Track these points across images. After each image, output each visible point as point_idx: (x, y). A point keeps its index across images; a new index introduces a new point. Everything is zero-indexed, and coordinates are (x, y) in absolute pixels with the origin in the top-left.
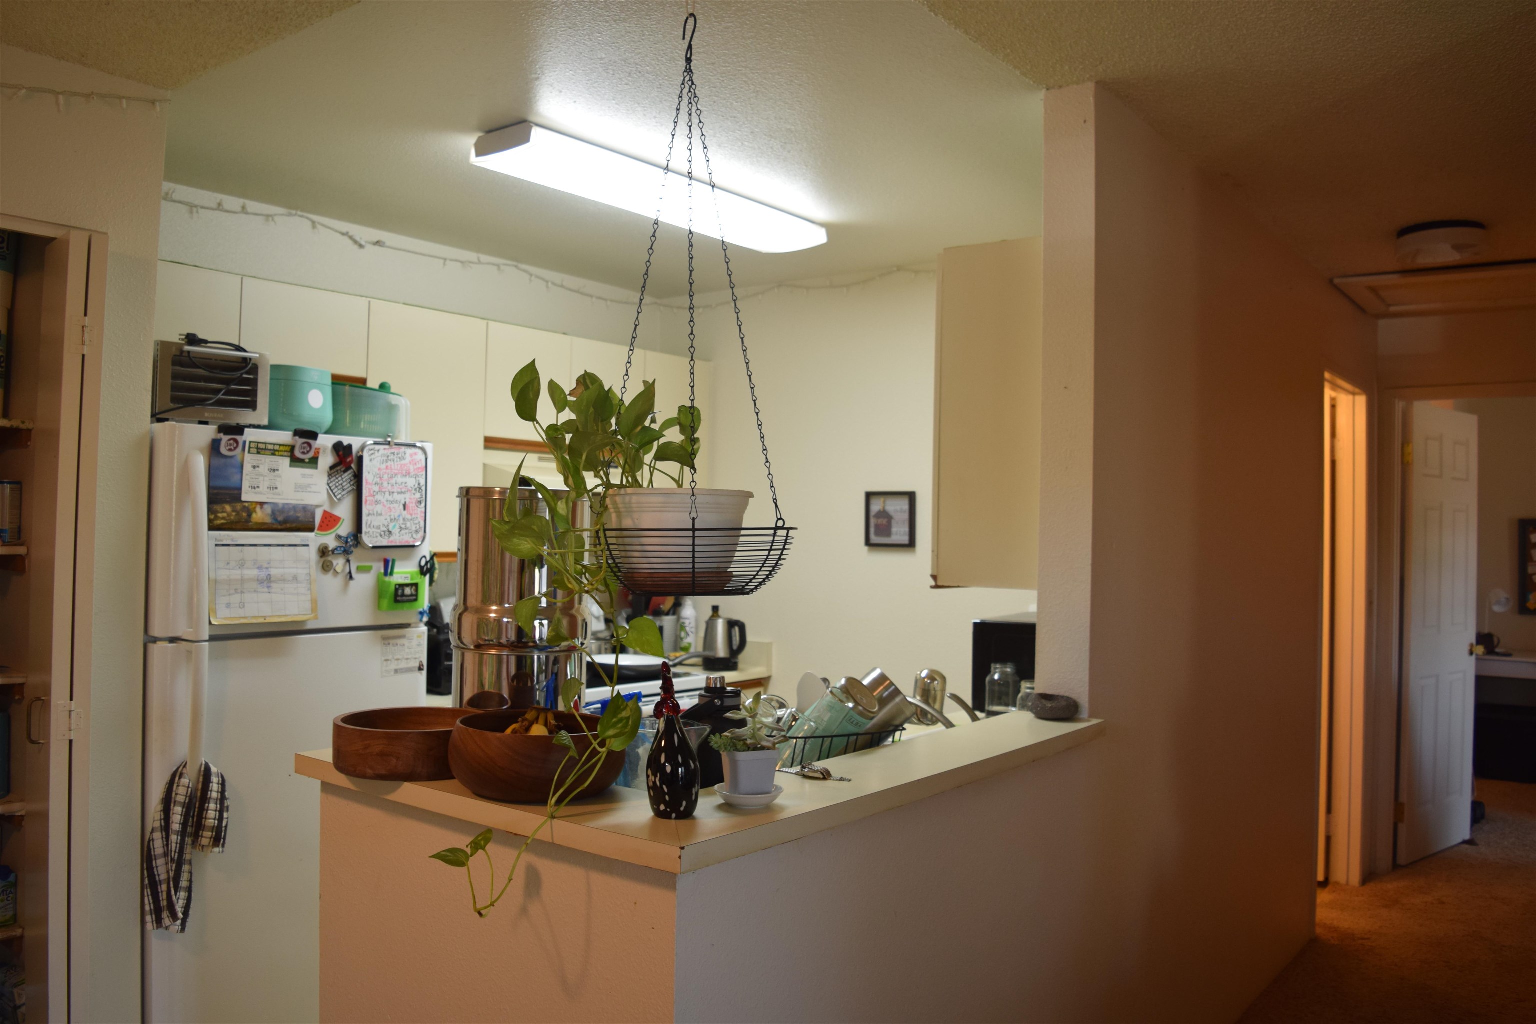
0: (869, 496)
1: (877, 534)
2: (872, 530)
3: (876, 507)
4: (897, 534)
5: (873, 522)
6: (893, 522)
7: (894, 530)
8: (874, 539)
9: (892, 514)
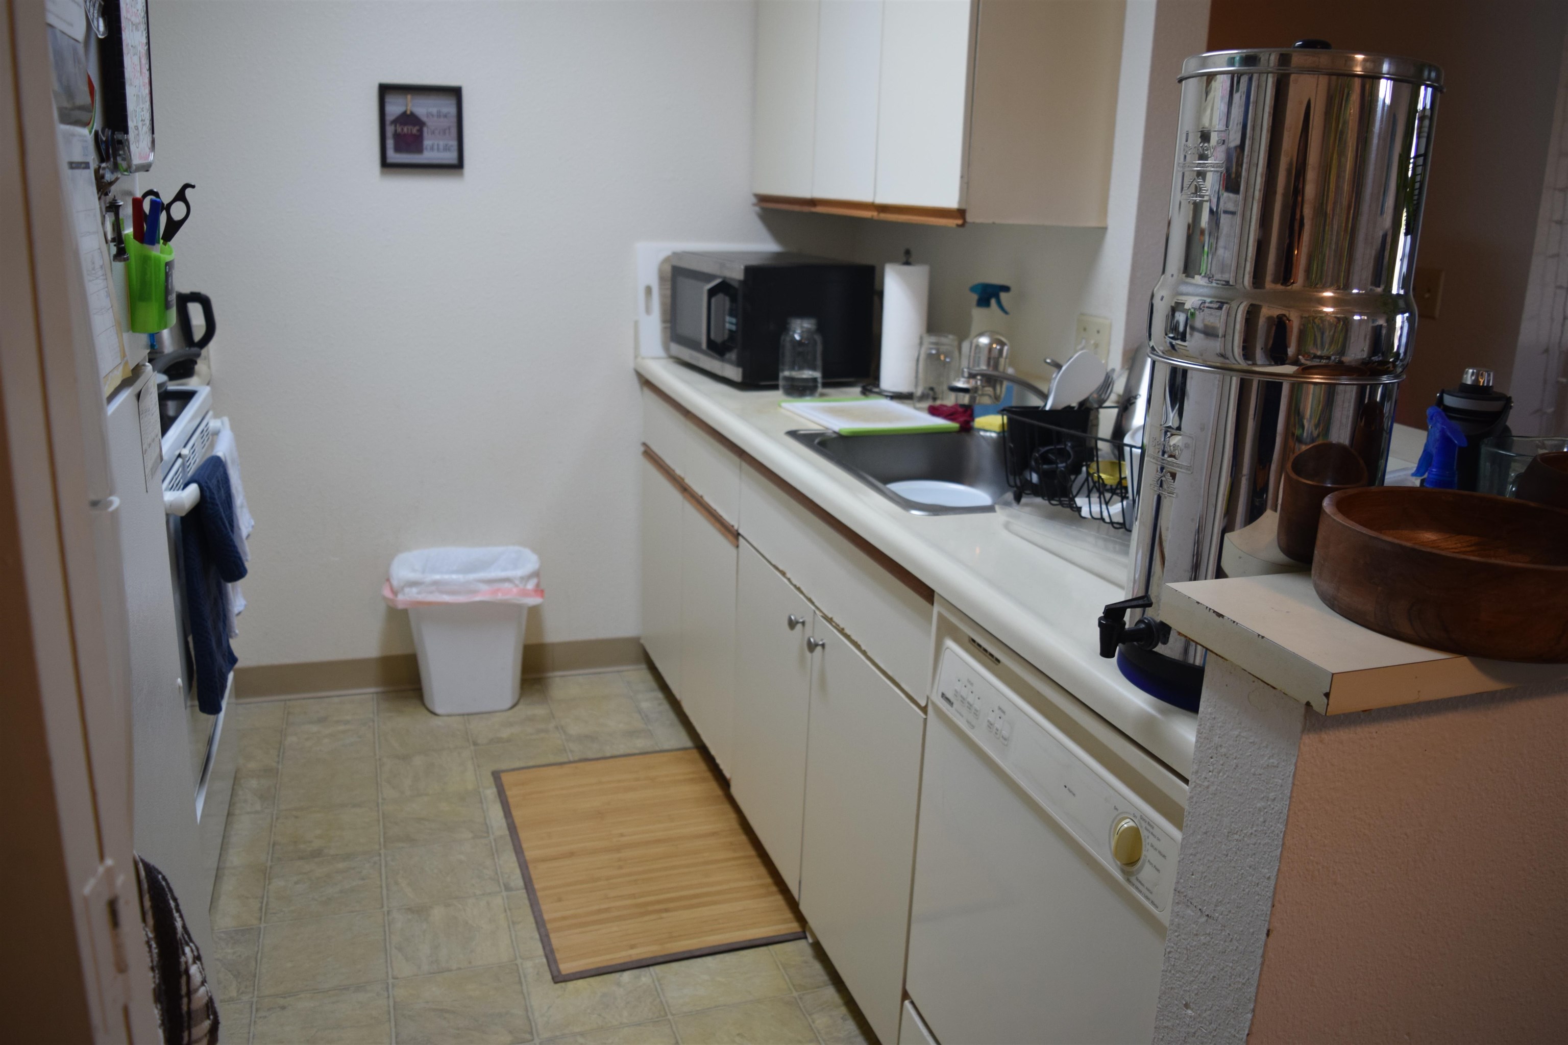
0: (385, 90)
1: (398, 149)
2: (390, 143)
3: (395, 108)
4: (432, 149)
5: (390, 130)
6: (425, 129)
7: (427, 142)
8: (393, 157)
9: (424, 119)
